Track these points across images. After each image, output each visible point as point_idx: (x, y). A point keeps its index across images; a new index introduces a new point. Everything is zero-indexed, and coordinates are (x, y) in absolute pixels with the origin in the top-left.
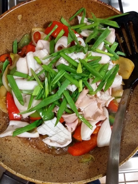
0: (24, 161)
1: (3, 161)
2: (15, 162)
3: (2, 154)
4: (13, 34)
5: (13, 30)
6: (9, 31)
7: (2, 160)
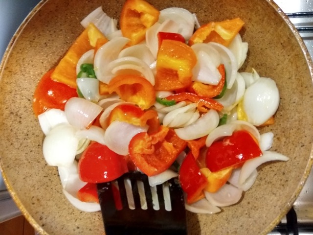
0: (78, 228)
1: (43, 225)
2: (63, 228)
3: (43, 213)
4: (78, 17)
5: (78, 12)
6: (72, 13)
7: (41, 224)
